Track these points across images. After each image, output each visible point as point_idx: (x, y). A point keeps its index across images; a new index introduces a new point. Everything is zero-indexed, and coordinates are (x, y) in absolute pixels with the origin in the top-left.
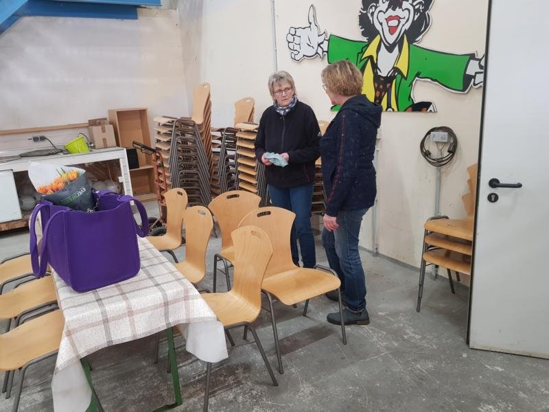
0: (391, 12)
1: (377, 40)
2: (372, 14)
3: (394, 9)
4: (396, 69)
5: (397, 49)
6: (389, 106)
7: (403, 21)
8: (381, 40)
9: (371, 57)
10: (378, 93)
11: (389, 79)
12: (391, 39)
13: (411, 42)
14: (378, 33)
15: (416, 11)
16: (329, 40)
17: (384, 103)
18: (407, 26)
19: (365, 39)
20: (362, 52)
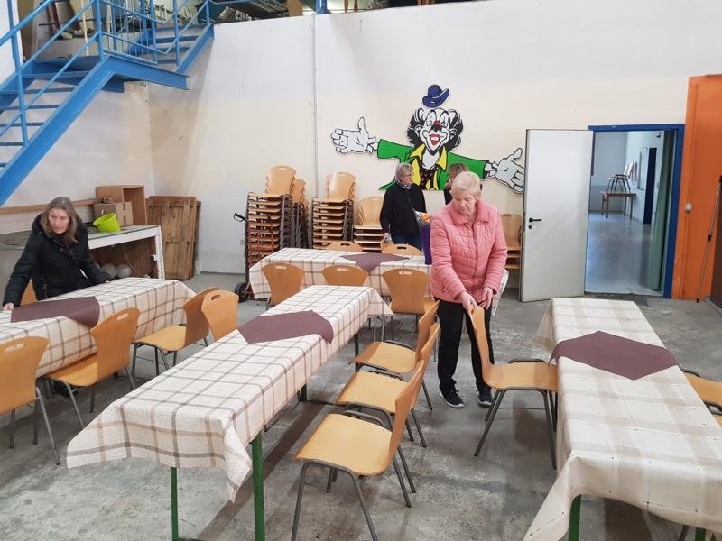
0: (433, 132)
1: (422, 147)
2: (419, 131)
3: (436, 131)
4: (437, 165)
5: (438, 154)
6: (432, 186)
7: (442, 139)
8: (426, 148)
9: (418, 157)
10: (423, 179)
11: (432, 171)
12: (434, 148)
13: (448, 151)
14: (423, 143)
15: (451, 134)
16: (379, 143)
17: (428, 185)
18: (445, 142)
19: (413, 146)
20: (410, 153)
